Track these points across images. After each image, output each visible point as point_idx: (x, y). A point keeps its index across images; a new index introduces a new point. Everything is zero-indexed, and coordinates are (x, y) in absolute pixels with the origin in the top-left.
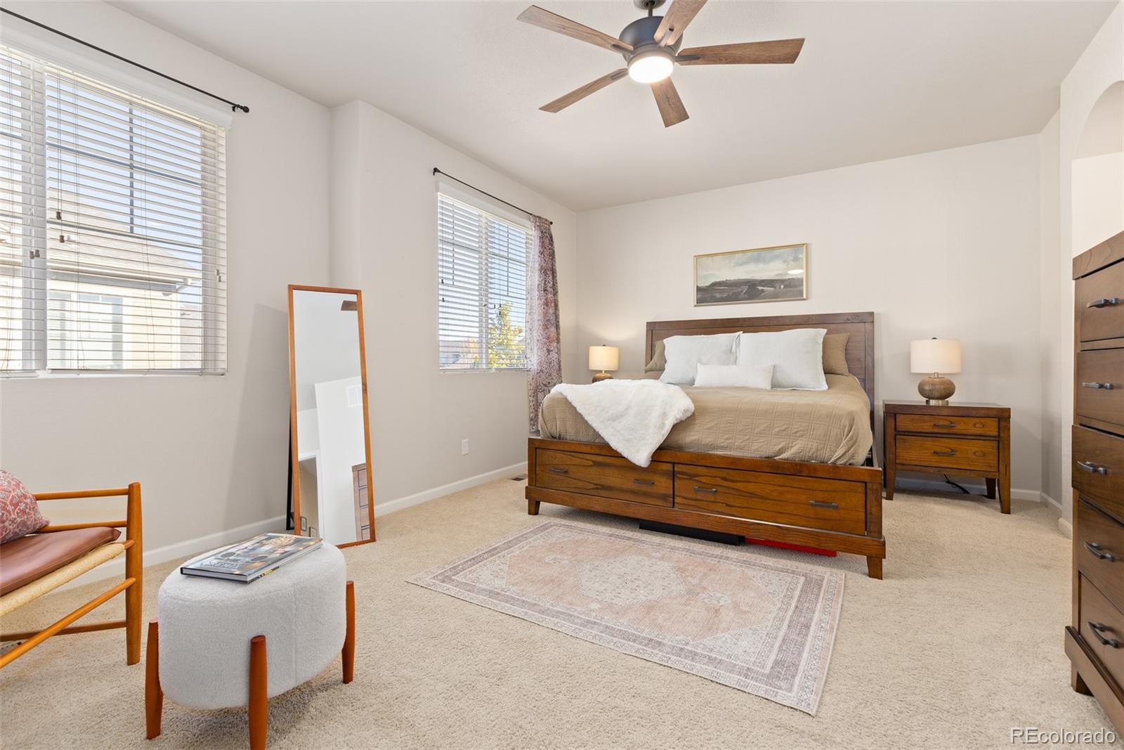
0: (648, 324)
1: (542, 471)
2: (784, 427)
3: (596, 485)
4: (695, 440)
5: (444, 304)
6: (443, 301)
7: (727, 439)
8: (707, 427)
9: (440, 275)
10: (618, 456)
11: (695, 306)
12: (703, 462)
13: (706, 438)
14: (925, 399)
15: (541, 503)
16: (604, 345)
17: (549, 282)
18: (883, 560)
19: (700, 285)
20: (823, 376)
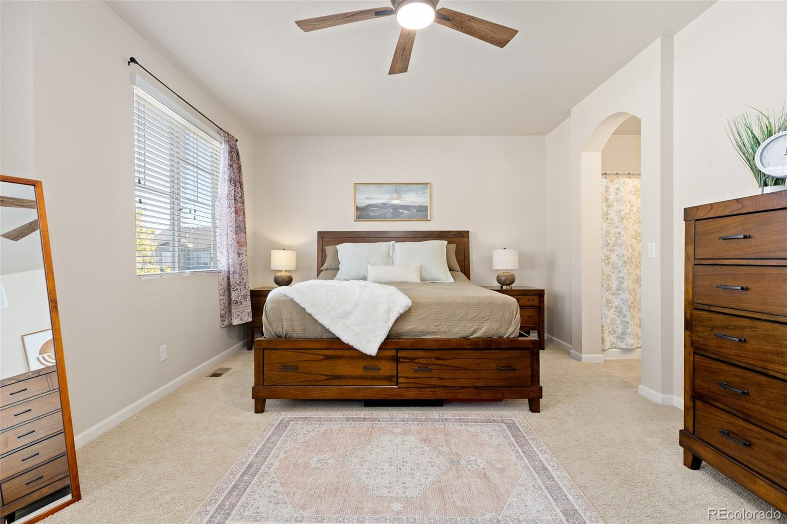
0: (319, 233)
1: (271, 370)
2: (475, 314)
3: (326, 376)
4: (412, 329)
5: (140, 205)
6: (140, 202)
7: (436, 326)
8: (420, 317)
9: (137, 174)
10: (351, 348)
11: (355, 221)
12: (420, 346)
13: (420, 326)
14: (500, 285)
15: (267, 400)
16: (284, 249)
17: (238, 193)
18: (541, 399)
19: (359, 206)
20: (449, 273)
